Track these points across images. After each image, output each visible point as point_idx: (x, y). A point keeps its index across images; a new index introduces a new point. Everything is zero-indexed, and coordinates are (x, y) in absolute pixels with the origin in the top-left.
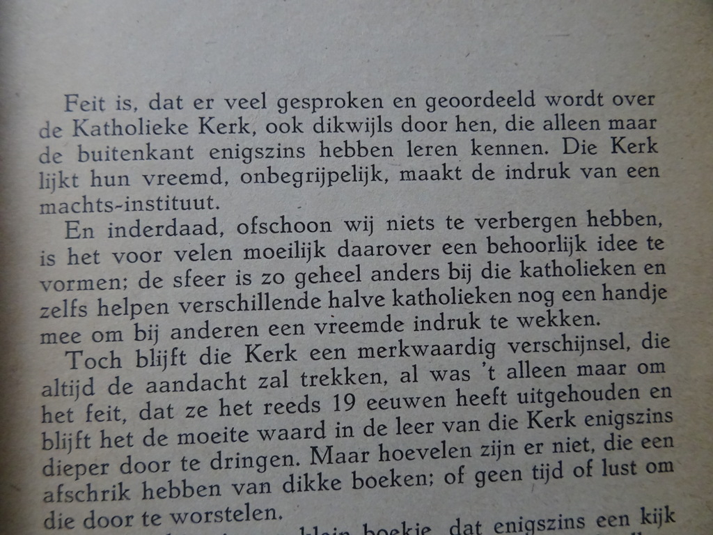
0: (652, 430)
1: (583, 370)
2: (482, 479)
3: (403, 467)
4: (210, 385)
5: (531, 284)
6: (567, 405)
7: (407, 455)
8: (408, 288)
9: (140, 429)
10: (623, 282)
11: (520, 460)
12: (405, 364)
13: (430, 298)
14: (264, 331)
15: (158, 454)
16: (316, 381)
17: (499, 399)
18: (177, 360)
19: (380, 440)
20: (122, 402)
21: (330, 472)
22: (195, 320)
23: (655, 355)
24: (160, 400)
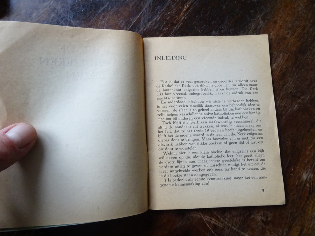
0: (259, 136)
1: (247, 126)
2: (230, 143)
3: (217, 141)
4: (185, 127)
5: (237, 111)
6: (244, 132)
7: (218, 139)
8: (216, 112)
9: (174, 134)
10: (253, 111)
11: (236, 141)
12: (217, 124)
13: (220, 114)
14: (193, 119)
15: (177, 138)
16: (202, 127)
17: (232, 130)
18: (180, 123)
19: (213, 136)
20: (171, 130)
21: (205, 142)
22: (182, 117)
23: (259, 123)
24: (177, 129)
